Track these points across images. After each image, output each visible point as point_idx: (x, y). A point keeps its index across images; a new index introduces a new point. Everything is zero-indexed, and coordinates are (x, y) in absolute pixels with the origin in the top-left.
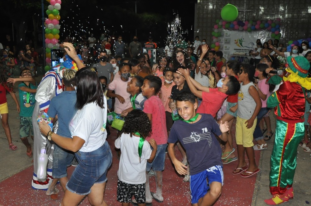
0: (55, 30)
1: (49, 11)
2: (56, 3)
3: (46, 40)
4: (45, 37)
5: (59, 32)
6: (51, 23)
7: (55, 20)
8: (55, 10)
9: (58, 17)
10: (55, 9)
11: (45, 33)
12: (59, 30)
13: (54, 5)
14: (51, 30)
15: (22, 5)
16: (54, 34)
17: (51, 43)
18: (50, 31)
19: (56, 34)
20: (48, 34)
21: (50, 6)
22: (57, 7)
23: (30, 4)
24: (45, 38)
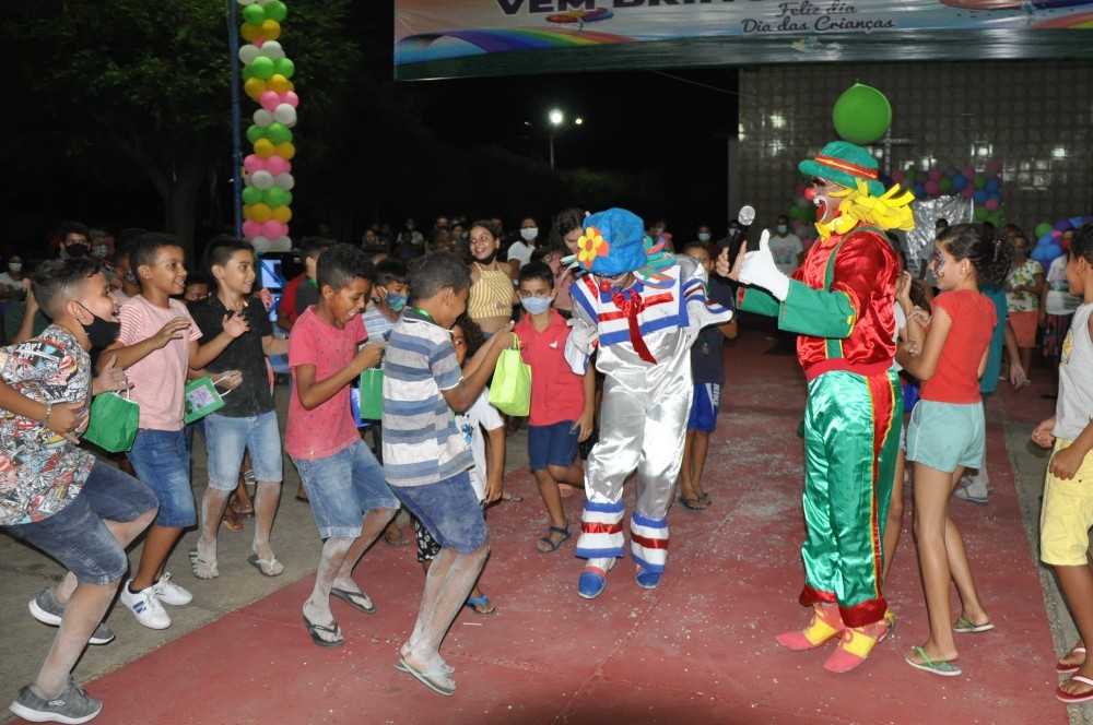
0: (275, 192)
1: (259, 128)
2: (282, 101)
3: (246, 225)
4: (242, 215)
5: (289, 198)
6: (264, 168)
7: (277, 160)
8: (276, 126)
9: (289, 150)
10: (276, 122)
11: (244, 203)
12: (291, 191)
13: (273, 111)
14: (264, 191)
15: (178, 119)
16: (273, 207)
17: (262, 235)
18: (259, 196)
19: (279, 206)
20: (252, 205)
21: (259, 115)
22: (282, 115)
23: (203, 117)
24: (244, 220)
